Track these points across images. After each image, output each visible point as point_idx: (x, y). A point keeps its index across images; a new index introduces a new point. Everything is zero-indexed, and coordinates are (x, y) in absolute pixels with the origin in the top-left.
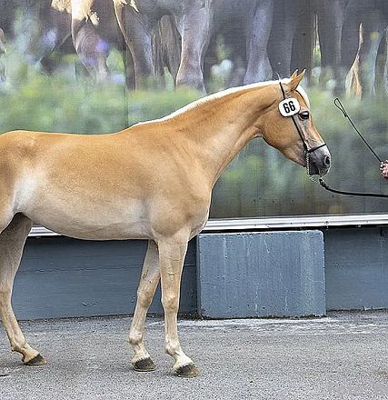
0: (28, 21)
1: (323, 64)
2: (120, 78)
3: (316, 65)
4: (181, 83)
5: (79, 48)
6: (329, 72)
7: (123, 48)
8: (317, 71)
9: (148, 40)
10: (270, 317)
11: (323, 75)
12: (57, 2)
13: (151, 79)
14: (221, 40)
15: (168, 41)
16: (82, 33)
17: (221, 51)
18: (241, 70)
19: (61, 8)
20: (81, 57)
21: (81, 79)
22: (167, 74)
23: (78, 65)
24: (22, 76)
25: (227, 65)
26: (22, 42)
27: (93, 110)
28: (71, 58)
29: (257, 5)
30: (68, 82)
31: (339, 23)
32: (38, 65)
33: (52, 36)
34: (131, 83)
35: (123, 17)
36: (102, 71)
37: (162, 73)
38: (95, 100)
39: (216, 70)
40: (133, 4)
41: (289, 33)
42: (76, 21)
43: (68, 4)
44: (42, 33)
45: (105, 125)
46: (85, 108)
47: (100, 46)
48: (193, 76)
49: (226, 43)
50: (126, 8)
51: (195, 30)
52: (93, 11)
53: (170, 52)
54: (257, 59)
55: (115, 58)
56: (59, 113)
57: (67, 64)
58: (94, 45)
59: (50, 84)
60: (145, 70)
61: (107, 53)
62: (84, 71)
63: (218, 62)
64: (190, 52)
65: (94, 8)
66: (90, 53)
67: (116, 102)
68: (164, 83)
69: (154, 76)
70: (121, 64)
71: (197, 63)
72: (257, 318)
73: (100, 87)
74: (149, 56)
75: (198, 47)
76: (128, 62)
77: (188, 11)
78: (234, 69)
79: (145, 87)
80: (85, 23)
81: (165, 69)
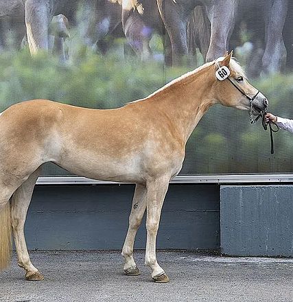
2: (160, 57)
5: (128, 33)
7: (163, 32)
9: (183, 26)
13: (185, 58)
14: (244, 25)
15: (199, 27)
16: (130, 21)
17: (244, 35)
18: (260, 51)
19: (114, 1)
20: (129, 40)
21: (128, 57)
22: (199, 54)
23: (127, 47)
24: (82, 55)
25: (248, 46)
28: (121, 41)
32: (94, 47)
33: (106, 24)
34: (169, 61)
35: (163, 7)
37: (194, 53)
39: (239, 51)
42: (126, 11)
44: (98, 21)
46: (131, 81)
47: (145, 31)
49: (248, 28)
52: (139, 3)
53: (201, 35)
55: (157, 41)
57: (117, 46)
58: (140, 30)
61: (149, 37)
62: (132, 51)
63: (241, 44)
64: (217, 36)
66: (137, 37)
68: (196, 62)
69: (187, 56)
70: (161, 46)
71: (223, 45)
74: (184, 39)
75: (225, 32)
76: (167, 44)
78: (254, 50)
80: (133, 12)
81: (197, 49)
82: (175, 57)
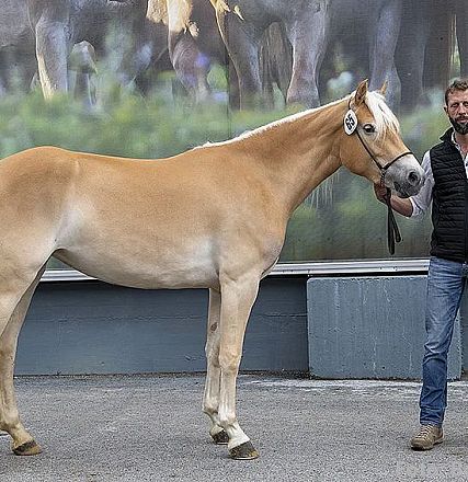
0: (121, 36)
2: (222, 97)
3: (456, 75)
4: (293, 100)
5: (177, 63)
7: (226, 62)
9: (254, 52)
10: (391, 379)
12: (152, 14)
13: (257, 97)
14: (339, 48)
15: (277, 51)
16: (180, 47)
17: (339, 62)
19: (156, 19)
20: (179, 75)
21: (178, 99)
22: (276, 90)
23: (176, 86)
24: (114, 97)
25: (346, 78)
26: (114, 59)
27: (192, 134)
28: (168, 76)
30: (164, 104)
32: (131, 85)
33: (146, 52)
34: (235, 102)
35: (226, 27)
36: (202, 89)
37: (271, 90)
39: (333, 84)
42: (174, 33)
43: (164, 14)
44: (135, 49)
46: (183, 133)
47: (200, 61)
48: (306, 92)
49: (346, 52)
50: (229, 16)
51: (308, 39)
52: (192, 21)
53: (280, 65)
55: (217, 74)
56: (154, 138)
57: (163, 83)
58: (194, 59)
59: (144, 107)
60: (251, 87)
61: (207, 69)
62: (182, 90)
63: (335, 75)
64: (302, 64)
65: (193, 18)
66: (189, 69)
68: (273, 102)
69: (261, 94)
70: (224, 81)
71: (311, 77)
72: (376, 379)
73: (200, 108)
74: (256, 70)
75: (313, 58)
76: (232, 78)
77: (300, 16)
78: (354, 82)
79: (251, 106)
80: (183, 35)
81: (274, 84)
82: (243, 96)
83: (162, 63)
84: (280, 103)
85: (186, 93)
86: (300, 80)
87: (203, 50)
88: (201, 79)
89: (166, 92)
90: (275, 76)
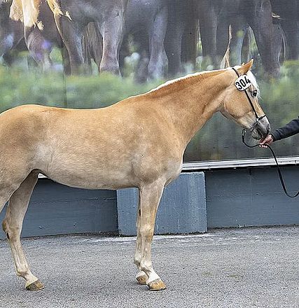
1: (204, 54)
2: (60, 67)
3: (199, 55)
5: (30, 46)
6: (209, 59)
7: (61, 46)
8: (200, 59)
9: (79, 40)
10: (167, 234)
11: (204, 62)
12: (13, 15)
13: (82, 67)
14: (131, 38)
15: (93, 40)
16: (32, 37)
17: (131, 46)
18: (146, 60)
19: (16, 19)
20: (31, 53)
21: (32, 68)
22: (93, 64)
23: (30, 59)
25: (135, 56)
27: (41, 90)
28: (24, 54)
29: (156, 14)
30: (23, 71)
31: (215, 25)
33: (10, 39)
34: (67, 70)
35: (61, 24)
36: (47, 63)
37: (90, 63)
38: (42, 83)
39: (128, 60)
40: (67, 15)
41: (179, 33)
42: (28, 28)
43: (21, 15)
44: (3, 37)
45: (50, 101)
46: (35, 89)
47: (45, 45)
49: (135, 40)
50: (62, 18)
52: (39, 20)
53: (95, 48)
54: (157, 51)
55: (56, 53)
57: (22, 58)
58: (41, 44)
59: (10, 73)
60: (77, 61)
61: (49, 50)
62: (34, 62)
63: (129, 54)
64: (109, 47)
65: (40, 18)
66: (38, 50)
67: (57, 84)
68: (91, 70)
69: (84, 65)
70: (60, 57)
71: (114, 55)
72: (158, 235)
73: (46, 74)
74: (80, 51)
75: (115, 44)
76: (65, 56)
77: (107, 18)
78: (141, 59)
80: (34, 29)
81: (92, 60)
82: (72, 67)
83: (21, 46)
84: (96, 71)
85: (36, 65)
86: (108, 57)
87: (47, 38)
88: (46, 56)
89: (24, 64)
90: (92, 54)
